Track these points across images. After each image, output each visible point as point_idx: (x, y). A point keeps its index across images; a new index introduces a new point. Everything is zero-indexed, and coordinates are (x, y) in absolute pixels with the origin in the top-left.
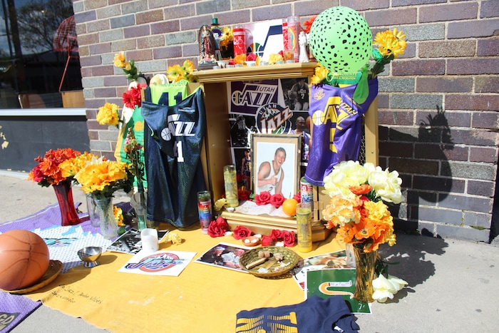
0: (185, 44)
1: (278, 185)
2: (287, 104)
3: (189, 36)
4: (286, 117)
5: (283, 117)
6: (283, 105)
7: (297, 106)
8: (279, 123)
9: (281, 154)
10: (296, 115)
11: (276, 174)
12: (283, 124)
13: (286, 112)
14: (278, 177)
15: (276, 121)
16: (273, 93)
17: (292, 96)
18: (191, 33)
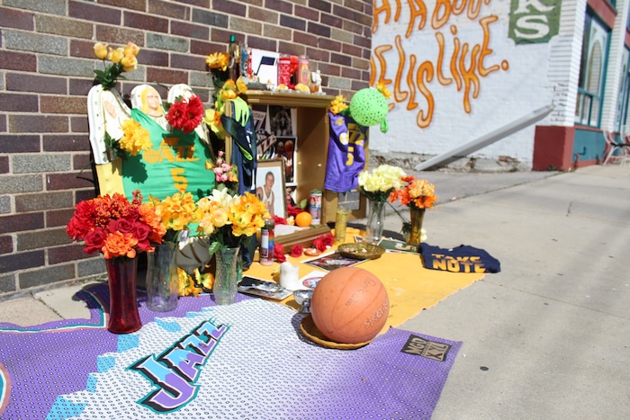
0: (174, 52)
1: (271, 207)
2: (272, 131)
3: (181, 45)
4: (271, 142)
5: (268, 143)
6: (269, 132)
7: (279, 132)
8: (266, 148)
9: (270, 177)
10: (279, 140)
11: (268, 197)
12: (268, 150)
13: (271, 138)
14: (270, 200)
15: (263, 147)
16: (262, 120)
17: (276, 123)
18: (183, 41)
